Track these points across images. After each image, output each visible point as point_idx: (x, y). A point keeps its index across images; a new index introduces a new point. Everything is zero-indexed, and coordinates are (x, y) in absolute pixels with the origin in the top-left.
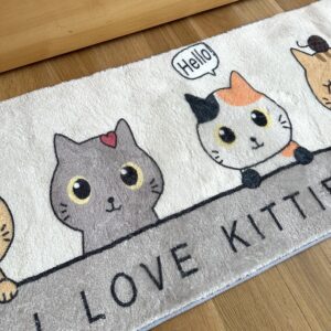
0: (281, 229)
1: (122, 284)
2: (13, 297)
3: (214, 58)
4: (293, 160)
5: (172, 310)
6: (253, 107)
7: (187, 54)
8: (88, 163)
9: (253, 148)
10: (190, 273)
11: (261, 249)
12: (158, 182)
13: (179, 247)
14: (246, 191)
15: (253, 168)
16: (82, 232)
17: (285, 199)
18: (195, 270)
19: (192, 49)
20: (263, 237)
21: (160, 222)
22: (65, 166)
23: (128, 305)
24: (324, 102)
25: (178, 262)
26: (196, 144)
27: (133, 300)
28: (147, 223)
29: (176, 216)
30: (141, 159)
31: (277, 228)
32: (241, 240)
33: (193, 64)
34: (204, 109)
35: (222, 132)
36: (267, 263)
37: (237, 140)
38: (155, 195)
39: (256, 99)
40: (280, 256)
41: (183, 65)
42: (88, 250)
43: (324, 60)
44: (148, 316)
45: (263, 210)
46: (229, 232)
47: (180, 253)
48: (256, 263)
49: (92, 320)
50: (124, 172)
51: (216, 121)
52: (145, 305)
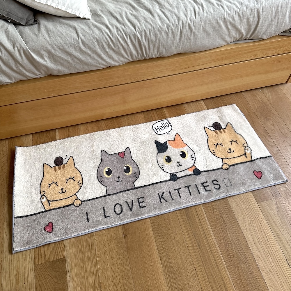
0: (181, 198)
1: (118, 207)
2: (80, 205)
3: (170, 127)
4: (192, 173)
5: (134, 219)
6: (182, 149)
7: (159, 124)
8: (112, 163)
9: (178, 166)
10: (143, 207)
11: (171, 203)
12: (137, 173)
13: (141, 198)
14: (170, 182)
15: (176, 174)
16: (107, 187)
17: (185, 187)
18: (145, 207)
19: (162, 122)
20: (173, 200)
21: (135, 188)
22: (104, 162)
23: (119, 214)
24: (212, 152)
25: (139, 203)
26: (155, 161)
27: (121, 213)
28: (131, 188)
29: (142, 187)
30: (132, 164)
31: (179, 197)
32: (164, 199)
33: (161, 128)
34: (161, 147)
35: (167, 158)
36: (172, 209)
37: (172, 162)
38: (135, 178)
39: (184, 146)
40: (177, 207)
41: (157, 128)
42: (108, 194)
43: (217, 134)
44: (125, 219)
45: (175, 190)
46: (160, 196)
47: (141, 200)
48: (168, 208)
49: (105, 217)
50: (125, 168)
51: (165, 153)
52: (125, 215)
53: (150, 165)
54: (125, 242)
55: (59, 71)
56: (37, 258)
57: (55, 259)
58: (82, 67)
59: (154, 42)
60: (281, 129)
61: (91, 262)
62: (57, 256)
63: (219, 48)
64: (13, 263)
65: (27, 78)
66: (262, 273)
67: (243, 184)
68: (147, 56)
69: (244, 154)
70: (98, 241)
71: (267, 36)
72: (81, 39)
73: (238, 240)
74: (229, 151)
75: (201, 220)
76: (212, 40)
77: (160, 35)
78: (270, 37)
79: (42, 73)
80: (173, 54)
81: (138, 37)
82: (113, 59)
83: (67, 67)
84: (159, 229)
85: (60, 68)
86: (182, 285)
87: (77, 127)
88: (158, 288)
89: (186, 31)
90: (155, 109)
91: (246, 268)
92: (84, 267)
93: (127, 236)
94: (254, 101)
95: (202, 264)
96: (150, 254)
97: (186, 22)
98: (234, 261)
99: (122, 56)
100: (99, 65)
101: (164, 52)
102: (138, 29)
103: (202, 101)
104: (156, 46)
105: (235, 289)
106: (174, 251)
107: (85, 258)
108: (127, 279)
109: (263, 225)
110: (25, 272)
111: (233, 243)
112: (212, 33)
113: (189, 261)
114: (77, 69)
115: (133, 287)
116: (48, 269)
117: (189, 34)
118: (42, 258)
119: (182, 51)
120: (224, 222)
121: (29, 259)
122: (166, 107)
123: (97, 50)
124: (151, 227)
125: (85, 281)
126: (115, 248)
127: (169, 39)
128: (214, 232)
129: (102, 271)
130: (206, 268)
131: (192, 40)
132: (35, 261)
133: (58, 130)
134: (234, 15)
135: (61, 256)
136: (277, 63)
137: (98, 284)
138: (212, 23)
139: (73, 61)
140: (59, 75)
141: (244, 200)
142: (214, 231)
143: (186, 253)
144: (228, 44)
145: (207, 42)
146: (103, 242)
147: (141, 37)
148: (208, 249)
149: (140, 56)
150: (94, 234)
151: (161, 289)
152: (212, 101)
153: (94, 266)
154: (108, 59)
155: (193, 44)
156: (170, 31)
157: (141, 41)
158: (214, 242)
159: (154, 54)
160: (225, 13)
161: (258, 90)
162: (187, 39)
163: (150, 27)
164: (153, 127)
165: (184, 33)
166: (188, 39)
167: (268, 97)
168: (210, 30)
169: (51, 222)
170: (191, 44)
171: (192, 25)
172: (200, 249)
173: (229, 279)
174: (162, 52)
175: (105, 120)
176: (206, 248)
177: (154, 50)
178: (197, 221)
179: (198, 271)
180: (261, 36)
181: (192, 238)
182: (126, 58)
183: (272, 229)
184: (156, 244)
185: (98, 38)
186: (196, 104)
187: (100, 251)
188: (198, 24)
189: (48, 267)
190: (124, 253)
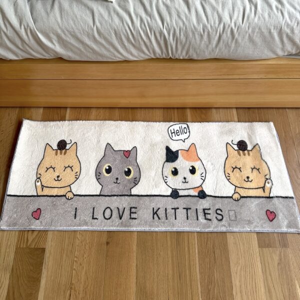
0: (176, 219)
1: (108, 211)
2: (71, 199)
3: (188, 133)
4: (197, 194)
5: (121, 228)
6: (193, 164)
7: (177, 127)
9: (183, 182)
10: (133, 219)
11: (164, 223)
12: (137, 179)
13: (134, 208)
14: (170, 198)
15: (178, 191)
16: (102, 186)
17: (184, 208)
18: (136, 219)
19: (180, 125)
20: (167, 219)
21: (131, 195)
22: (106, 158)
23: (107, 219)
24: (227, 175)
25: (131, 213)
26: (160, 170)
27: (109, 218)
28: (127, 194)
29: (138, 196)
30: (135, 167)
31: (174, 218)
32: (158, 216)
33: (177, 133)
35: (173, 170)
36: (163, 229)
37: (177, 176)
38: (134, 184)
39: (197, 161)
40: (169, 229)
41: (173, 131)
42: (102, 194)
43: (240, 155)
44: (112, 226)
45: (172, 209)
46: (155, 211)
47: (133, 210)
48: (159, 227)
49: (93, 218)
50: (126, 170)
51: (173, 163)
52: (113, 222)
53: (153, 173)
54: (106, 249)
56: (20, 241)
57: (36, 247)
58: (95, 57)
59: (183, 43)
61: (68, 260)
67: (250, 222)
68: (173, 57)
69: (262, 188)
70: (80, 240)
72: (97, 27)
74: (246, 180)
75: (190, 249)
76: (258, 51)
77: (193, 36)
79: (50, 55)
81: (164, 35)
83: (79, 54)
84: (144, 247)
89: (227, 36)
93: (110, 244)
96: (127, 270)
97: (229, 26)
100: (114, 58)
101: (195, 55)
102: (167, 26)
103: (235, 110)
104: (186, 48)
112: (260, 44)
113: (164, 289)
116: (27, 255)
117: (230, 41)
118: (24, 242)
120: (215, 259)
122: (190, 108)
124: (136, 242)
125: (58, 278)
126: (95, 252)
127: (203, 42)
129: (77, 272)
131: (232, 48)
132: (17, 243)
134: (295, 27)
135: (42, 245)
137: (69, 285)
138: (263, 32)
139: (85, 49)
141: (245, 240)
142: (200, 265)
145: (251, 52)
146: (85, 244)
147: (168, 35)
148: (188, 282)
149: (164, 55)
150: (78, 233)
153: (70, 266)
154: (126, 54)
155: (232, 52)
156: (206, 33)
157: (168, 40)
159: (182, 55)
160: (284, 23)
162: (225, 46)
163: (182, 25)
164: (169, 130)
166: (227, 46)
168: (258, 39)
169: (40, 209)
170: (230, 52)
171: (235, 31)
177: (182, 52)
178: (186, 249)
184: (137, 261)
185: (116, 29)
186: (226, 112)
187: (79, 252)
188: (243, 30)
189: (28, 253)
190: (102, 260)
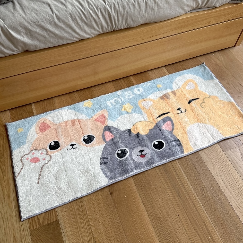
54: (112, 199)
55: (36, 46)
56: (31, 223)
58: (57, 41)
59: (122, 14)
60: (235, 87)
61: (83, 221)
62: (50, 219)
63: (179, 17)
64: (9, 232)
65: (5, 55)
66: (236, 211)
68: (116, 28)
70: (87, 201)
71: (219, 4)
72: (56, 14)
73: (212, 185)
75: (177, 172)
76: (173, 10)
77: (128, 7)
78: (221, 5)
79: (19, 49)
80: (139, 24)
81: (108, 10)
82: (86, 32)
83: (43, 41)
84: (142, 184)
85: (37, 43)
86: (169, 231)
87: (51, 100)
88: (147, 236)
89: (151, 2)
90: (123, 78)
91: (221, 209)
92: (78, 225)
93: (113, 193)
94: (209, 64)
95: (183, 210)
96: (136, 207)
98: (211, 204)
99: (94, 29)
100: (73, 39)
101: (132, 23)
102: (107, 2)
103: (164, 67)
104: (125, 17)
105: (215, 227)
106: (157, 202)
107: (77, 218)
108: (118, 232)
109: (231, 171)
110: (21, 238)
111: (207, 189)
112: (173, 4)
113: (172, 209)
114: (53, 43)
115: (125, 238)
116: (43, 232)
117: (153, 5)
118: (36, 223)
119: (147, 22)
120: (197, 171)
121: (24, 226)
122: (132, 75)
123: (70, 24)
124: (134, 183)
125: (80, 239)
126: (103, 205)
127: (136, 10)
128: (190, 181)
129: (95, 227)
130: (187, 213)
131: (156, 11)
132: (30, 227)
133: (34, 105)
135: (55, 218)
136: (228, 28)
137: (93, 240)
139: (49, 35)
140: (35, 50)
141: (212, 150)
143: (168, 203)
144: (186, 13)
145: (168, 12)
146: (92, 202)
147: (110, 9)
149: (109, 28)
151: (151, 236)
152: (173, 67)
153: (86, 224)
154: (81, 33)
155: (157, 14)
156: (136, 2)
157: (111, 13)
158: (191, 190)
159: (122, 25)
161: (211, 54)
162: (151, 10)
165: (149, 4)
166: (152, 9)
167: (220, 59)
168: (171, 1)
170: (155, 15)
172: (180, 197)
173: (209, 220)
174: (130, 24)
175: (77, 92)
176: (185, 196)
177: (122, 21)
179: (181, 216)
180: (215, 4)
181: (172, 189)
182: (97, 31)
183: (239, 173)
184: (141, 197)
185: (71, 12)
186: (158, 71)
187: (90, 210)
189: (43, 231)
190: (113, 209)
